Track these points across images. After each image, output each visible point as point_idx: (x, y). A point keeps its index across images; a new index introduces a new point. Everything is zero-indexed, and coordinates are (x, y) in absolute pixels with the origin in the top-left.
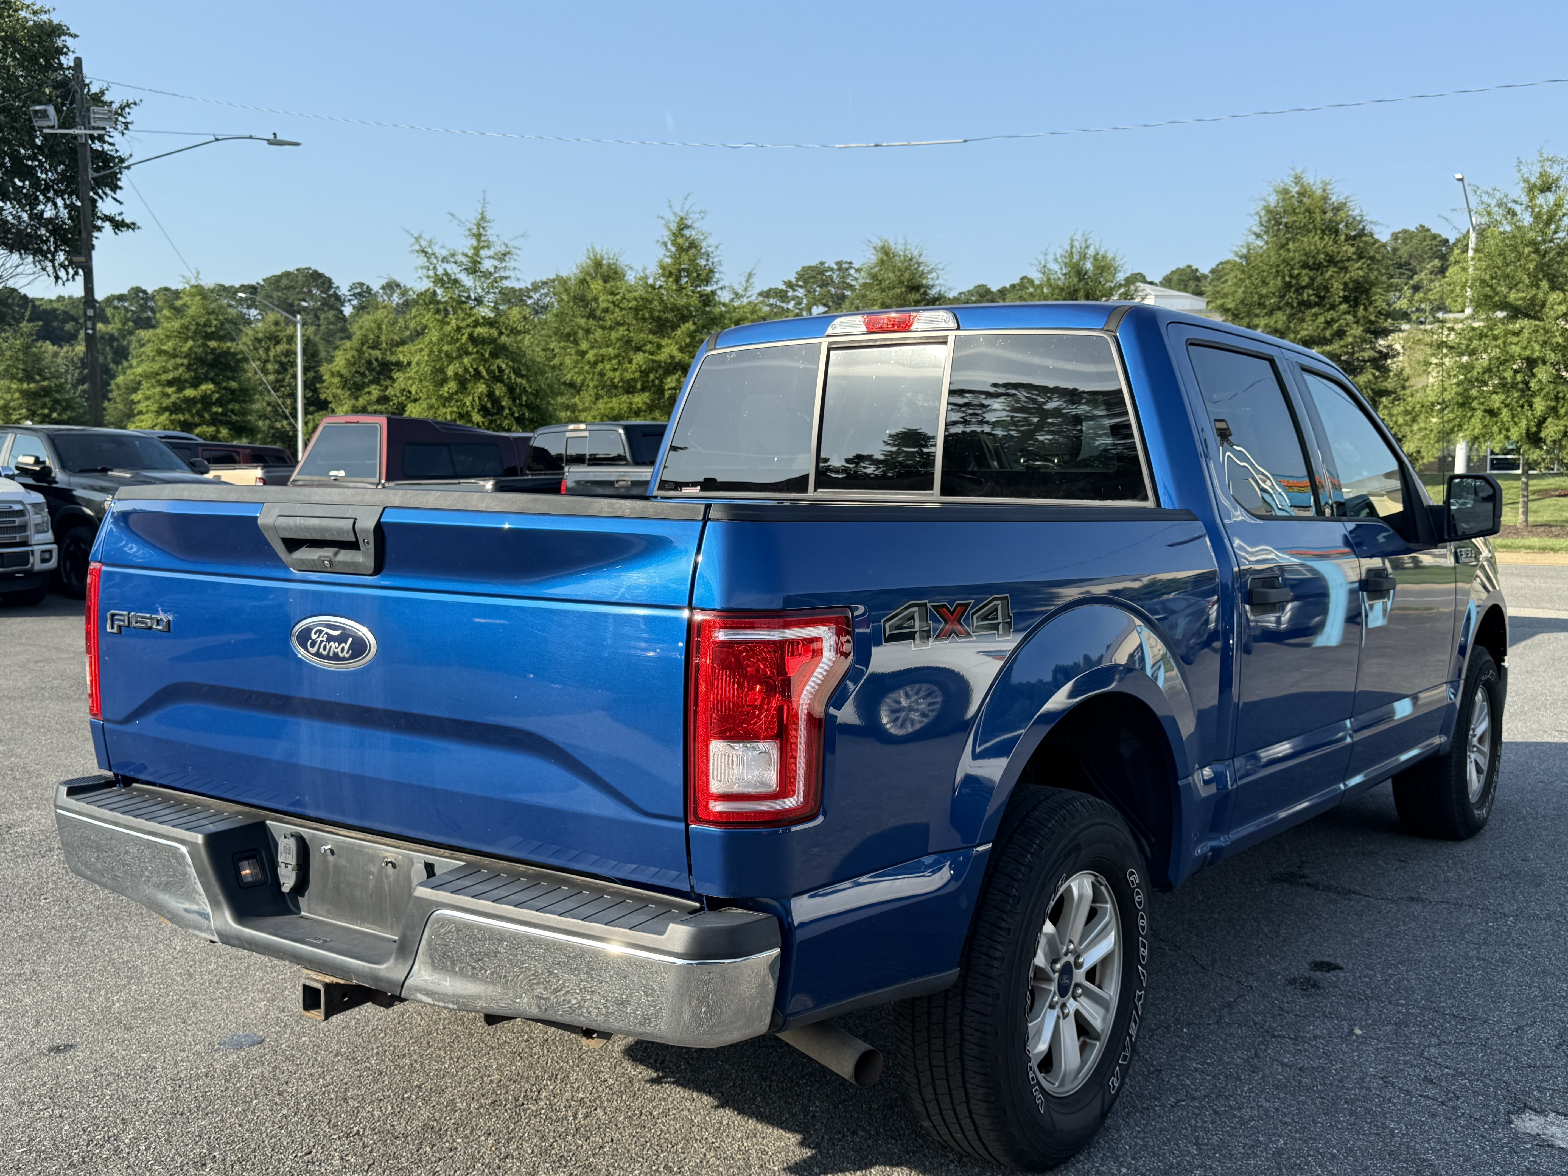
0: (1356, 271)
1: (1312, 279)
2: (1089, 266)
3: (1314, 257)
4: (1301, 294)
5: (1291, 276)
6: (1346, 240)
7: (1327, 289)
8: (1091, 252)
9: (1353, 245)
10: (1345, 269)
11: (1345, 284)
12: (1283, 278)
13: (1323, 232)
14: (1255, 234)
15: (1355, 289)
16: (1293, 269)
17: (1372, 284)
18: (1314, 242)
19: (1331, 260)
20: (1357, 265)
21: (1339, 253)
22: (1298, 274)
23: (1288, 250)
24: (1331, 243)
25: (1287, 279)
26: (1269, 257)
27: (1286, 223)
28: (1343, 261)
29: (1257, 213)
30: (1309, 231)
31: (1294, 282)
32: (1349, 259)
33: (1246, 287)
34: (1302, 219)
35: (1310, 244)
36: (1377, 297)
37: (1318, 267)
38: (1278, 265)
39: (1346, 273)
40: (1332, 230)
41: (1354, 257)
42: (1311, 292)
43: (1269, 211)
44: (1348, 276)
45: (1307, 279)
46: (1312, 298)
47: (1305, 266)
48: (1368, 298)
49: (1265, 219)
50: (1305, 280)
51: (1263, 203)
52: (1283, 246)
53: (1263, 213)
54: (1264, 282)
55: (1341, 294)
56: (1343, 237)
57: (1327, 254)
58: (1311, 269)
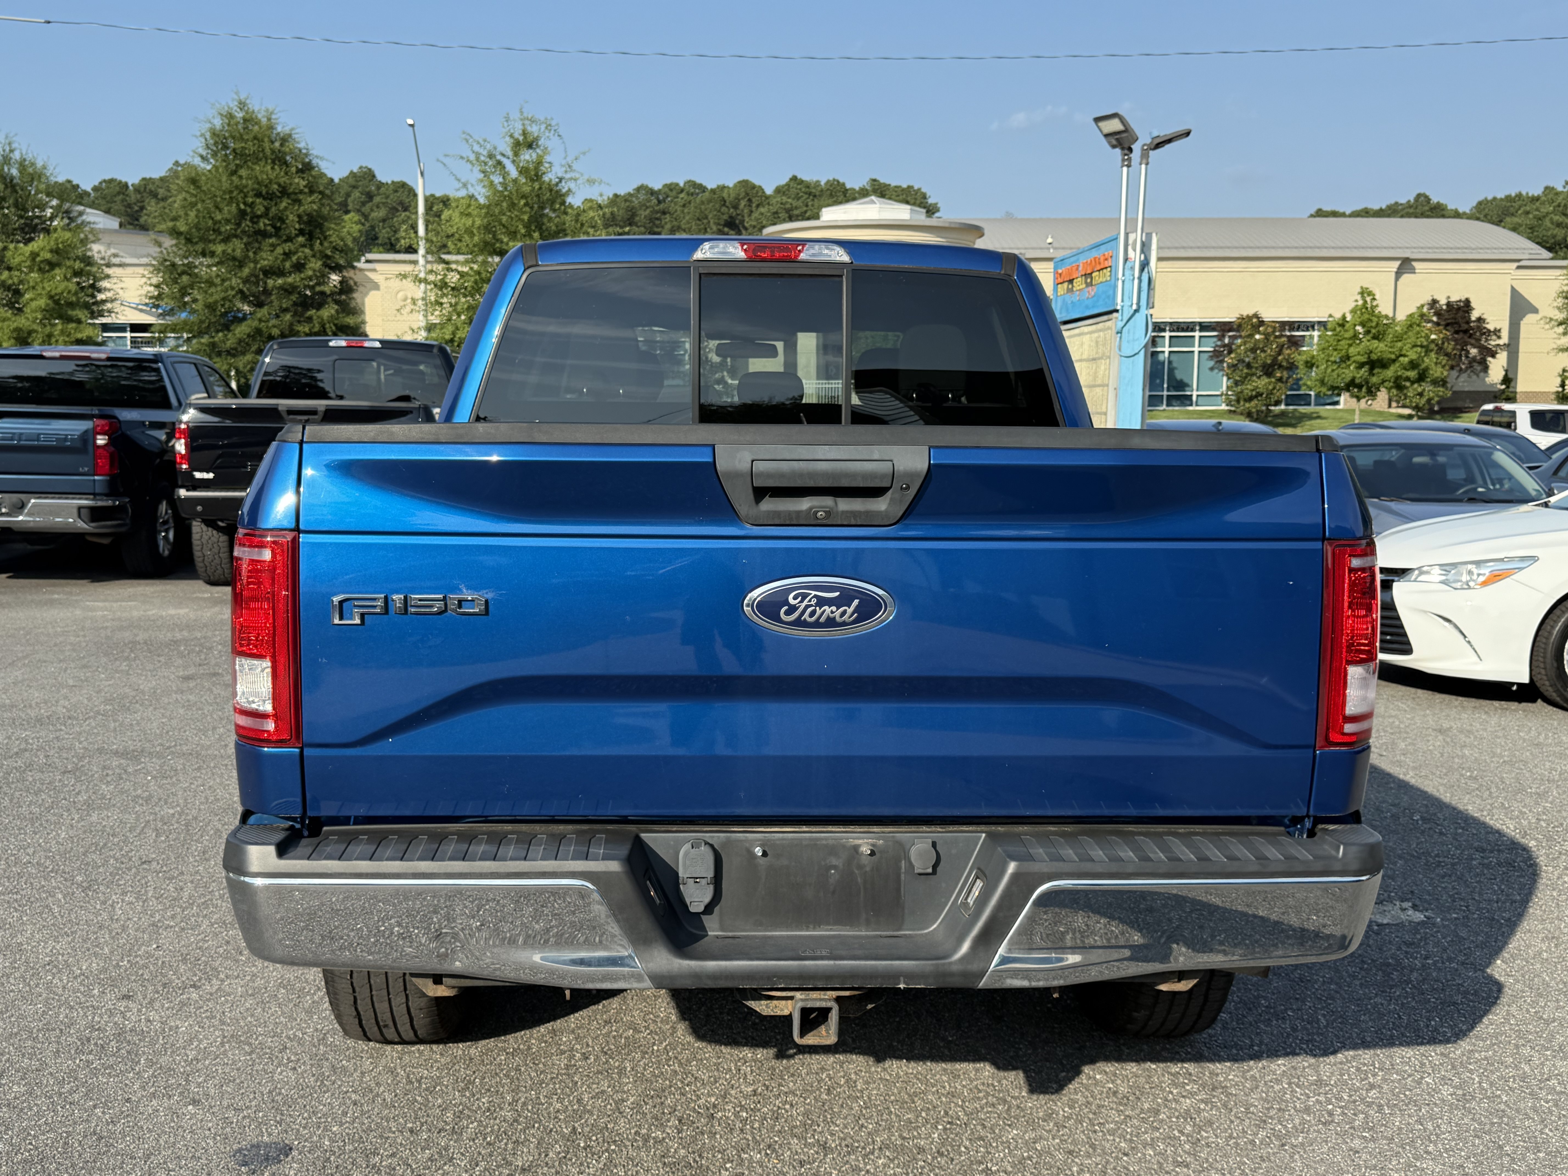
0: (310, 204)
1: (267, 209)
2: (14, 172)
3: (266, 186)
4: (256, 223)
5: (245, 204)
6: (297, 172)
7: (282, 220)
8: (17, 156)
9: (303, 178)
10: (298, 202)
11: (299, 216)
12: (238, 205)
13: (273, 162)
14: (202, 157)
15: (309, 223)
16: (246, 196)
17: (325, 219)
18: (265, 171)
19: (284, 192)
20: (309, 199)
21: (291, 184)
22: (253, 203)
23: (241, 177)
24: (282, 174)
25: (242, 206)
26: (220, 181)
27: (234, 150)
28: (296, 194)
29: (202, 135)
30: (258, 160)
31: (249, 210)
32: (301, 192)
33: (198, 210)
34: (251, 147)
35: (262, 172)
36: (331, 232)
37: (270, 197)
38: (231, 192)
39: (300, 205)
40: (279, 159)
41: (306, 190)
42: (267, 222)
43: (214, 134)
44: (302, 208)
45: (262, 209)
46: (269, 228)
47: (259, 195)
48: (322, 232)
49: (212, 142)
50: (260, 210)
51: (208, 125)
52: (234, 173)
53: (208, 135)
54: (217, 207)
55: (297, 226)
56: (294, 169)
57: (279, 185)
58: (265, 199)
